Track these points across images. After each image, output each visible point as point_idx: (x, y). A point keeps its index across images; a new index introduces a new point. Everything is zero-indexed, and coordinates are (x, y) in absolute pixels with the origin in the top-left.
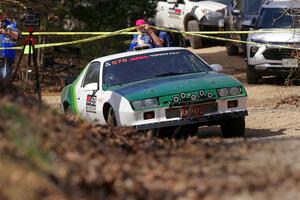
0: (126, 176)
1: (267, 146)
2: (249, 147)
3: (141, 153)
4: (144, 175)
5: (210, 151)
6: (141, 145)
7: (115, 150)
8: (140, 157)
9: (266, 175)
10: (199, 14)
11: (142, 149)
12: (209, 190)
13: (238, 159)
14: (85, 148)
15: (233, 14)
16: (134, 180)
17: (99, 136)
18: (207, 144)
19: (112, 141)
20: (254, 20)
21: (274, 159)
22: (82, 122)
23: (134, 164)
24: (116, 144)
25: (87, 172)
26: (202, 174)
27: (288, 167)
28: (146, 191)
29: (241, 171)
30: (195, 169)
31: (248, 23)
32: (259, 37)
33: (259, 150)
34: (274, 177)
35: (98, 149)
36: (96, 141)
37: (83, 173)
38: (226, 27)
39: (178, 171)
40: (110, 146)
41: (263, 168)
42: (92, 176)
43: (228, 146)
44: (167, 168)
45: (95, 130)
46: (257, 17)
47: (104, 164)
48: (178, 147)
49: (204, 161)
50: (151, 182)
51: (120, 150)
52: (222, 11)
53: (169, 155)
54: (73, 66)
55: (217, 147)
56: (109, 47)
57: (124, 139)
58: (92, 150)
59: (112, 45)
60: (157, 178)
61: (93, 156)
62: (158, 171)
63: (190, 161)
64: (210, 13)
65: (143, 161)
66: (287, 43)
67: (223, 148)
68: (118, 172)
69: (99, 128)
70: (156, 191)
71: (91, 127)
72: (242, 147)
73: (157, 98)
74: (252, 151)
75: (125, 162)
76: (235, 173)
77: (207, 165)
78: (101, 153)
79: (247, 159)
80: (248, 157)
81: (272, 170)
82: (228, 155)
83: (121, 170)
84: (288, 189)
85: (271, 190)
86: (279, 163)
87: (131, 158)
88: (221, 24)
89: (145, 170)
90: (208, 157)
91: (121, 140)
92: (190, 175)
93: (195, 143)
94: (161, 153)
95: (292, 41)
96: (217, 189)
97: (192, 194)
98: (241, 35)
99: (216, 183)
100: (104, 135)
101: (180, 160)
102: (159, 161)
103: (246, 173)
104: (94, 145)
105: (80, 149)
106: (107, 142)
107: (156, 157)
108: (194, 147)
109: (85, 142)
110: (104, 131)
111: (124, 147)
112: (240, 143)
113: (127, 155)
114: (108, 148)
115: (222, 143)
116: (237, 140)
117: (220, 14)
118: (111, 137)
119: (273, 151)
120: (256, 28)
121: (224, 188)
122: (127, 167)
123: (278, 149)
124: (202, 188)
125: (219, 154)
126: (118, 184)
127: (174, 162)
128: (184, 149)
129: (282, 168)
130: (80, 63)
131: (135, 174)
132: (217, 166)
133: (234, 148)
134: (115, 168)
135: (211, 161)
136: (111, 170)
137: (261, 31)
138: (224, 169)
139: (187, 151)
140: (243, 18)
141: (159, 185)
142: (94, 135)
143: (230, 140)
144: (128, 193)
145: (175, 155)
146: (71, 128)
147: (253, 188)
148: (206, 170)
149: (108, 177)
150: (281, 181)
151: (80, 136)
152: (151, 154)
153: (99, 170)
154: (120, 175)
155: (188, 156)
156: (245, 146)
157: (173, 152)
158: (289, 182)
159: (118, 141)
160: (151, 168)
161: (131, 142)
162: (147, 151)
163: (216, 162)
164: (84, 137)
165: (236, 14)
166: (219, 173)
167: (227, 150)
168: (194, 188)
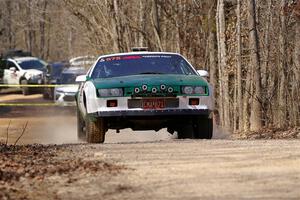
5: (37, 151)
10: (28, 77)
13: (52, 155)
26: (33, 164)
27: (80, 159)
28: (2, 173)
29: (54, 162)
32: (61, 89)
33: (63, 151)
38: (43, 83)
39: (19, 162)
44: (13, 161)
46: (59, 78)
49: (34, 157)
50: (4, 168)
52: (41, 75)
53: (14, 154)
60: (8, 166)
62: (8, 163)
63: (26, 157)
64: (34, 76)
73: (123, 88)
74: (59, 151)
76: (51, 163)
79: (56, 156)
80: (58, 154)
82: (46, 153)
85: (71, 172)
90: (35, 154)
94: (9, 152)
96: (41, 172)
97: (27, 175)
101: (20, 156)
107: (7, 155)
120: (59, 84)
121: (45, 171)
124: (33, 171)
140: (52, 79)
145: (17, 154)
147: (61, 171)
148: (35, 161)
150: (76, 168)
158: (81, 168)
160: (4, 160)
163: (40, 157)
165: (48, 77)
168: (28, 171)
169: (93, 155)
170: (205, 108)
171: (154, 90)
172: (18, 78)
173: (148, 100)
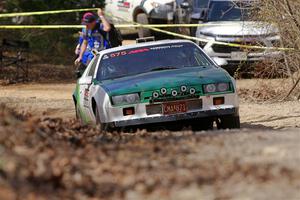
0: (74, 170)
1: (216, 139)
2: (198, 140)
3: (89, 146)
4: (92, 169)
5: (159, 144)
6: (90, 139)
7: (63, 143)
8: (88, 151)
9: (215, 168)
10: (148, 8)
11: (91, 142)
12: (158, 183)
13: (186, 152)
14: (34, 141)
15: (183, 7)
16: (83, 174)
17: (48, 130)
18: (156, 138)
19: (61, 134)
20: (203, 13)
21: (223, 153)
22: (30, 116)
23: (83, 158)
24: (65, 138)
25: (36, 166)
26: (150, 168)
27: (236, 160)
28: (95, 185)
29: (189, 164)
30: (144, 163)
31: (197, 16)
32: (208, 30)
33: (208, 143)
34: (222, 170)
35: (47, 142)
36: (44, 134)
37: (31, 167)
38: (175, 20)
39: (127, 165)
40: (58, 139)
41: (212, 161)
42: (40, 170)
43: (177, 139)
44: (115, 162)
45: (44, 124)
46: (206, 10)
47: (52, 158)
48: (127, 141)
49: (153, 155)
50: (99, 175)
51: (69, 143)
52: (171, 4)
53: (117, 149)
54: (22, 60)
55: (166, 141)
56: (58, 41)
57: (73, 132)
58: (41, 144)
59: (61, 38)
60: (105, 171)
61: (42, 150)
62: (107, 165)
63: (139, 154)
64: (159, 6)
65: (92, 155)
66: (235, 36)
67: (172, 141)
68: (66, 165)
69: (47, 122)
70: (104, 185)
71: (39, 120)
72: (190, 140)
73: (139, 93)
74: (201, 144)
75: (73, 155)
76: (184, 167)
77: (155, 159)
78: (49, 146)
79: (195, 153)
80: (197, 150)
81: (221, 163)
82: (176, 148)
83: (69, 163)
84: (237, 182)
85: (220, 183)
86: (227, 156)
87: (79, 152)
88: (170, 17)
89: (94, 163)
90: (157, 150)
91: (70, 134)
92: (139, 169)
93: (144, 136)
94: (110, 146)
95: (241, 34)
96: (165, 182)
97: (140, 188)
98: (190, 28)
99: (165, 177)
100: (53, 128)
101: (129, 153)
102: (107, 155)
103: (195, 167)
104: (43, 139)
105: (28, 143)
106: (55, 136)
107: (105, 151)
108: (143, 141)
109: (33, 136)
110: (53, 124)
111: (73, 140)
112: (189, 136)
113: (76, 149)
114: (56, 142)
115: (171, 136)
116: (186, 133)
117: (169, 7)
118: (60, 130)
119: (222, 144)
120: (205, 21)
121: (173, 182)
122: (75, 161)
123: (227, 143)
124: (150, 181)
125: (167, 147)
126: (67, 177)
127: (122, 156)
128: (133, 142)
129: (231, 161)
130: (28, 57)
131: (84, 168)
132: (167, 159)
133: (182, 141)
134: (63, 161)
135: (160, 154)
136: (60, 165)
137: (209, 24)
138: (173, 163)
139: (136, 144)
140: (192, 11)
141: (108, 179)
142: (43, 129)
143: (178, 134)
144: (77, 187)
145: (123, 149)
146: (19, 122)
147: (201, 182)
148: (154, 163)
149: (57, 171)
150: (230, 174)
151: (28, 130)
152: (100, 147)
153: (47, 164)
154: (68, 169)
155: (137, 149)
156: (194, 139)
157: (122, 145)
158: (238, 176)
159: (67, 134)
160: (99, 161)
161: (80, 136)
162: (96, 145)
163: (165, 155)
164: (33, 131)
165: (185, 7)
166: (167, 166)
167: (176, 144)
168: (142, 182)
169: (260, 153)
170: (231, 107)
171: (175, 94)
172: (131, 10)
173: (168, 105)
